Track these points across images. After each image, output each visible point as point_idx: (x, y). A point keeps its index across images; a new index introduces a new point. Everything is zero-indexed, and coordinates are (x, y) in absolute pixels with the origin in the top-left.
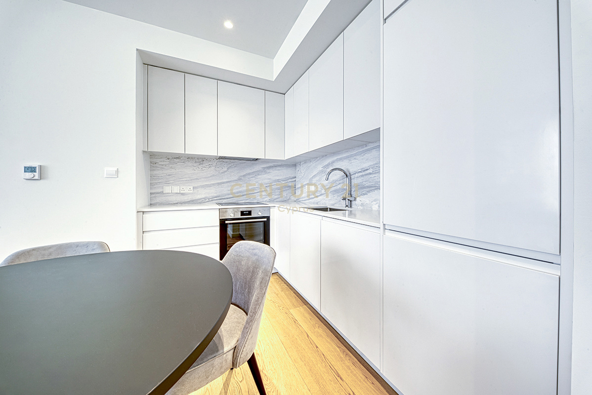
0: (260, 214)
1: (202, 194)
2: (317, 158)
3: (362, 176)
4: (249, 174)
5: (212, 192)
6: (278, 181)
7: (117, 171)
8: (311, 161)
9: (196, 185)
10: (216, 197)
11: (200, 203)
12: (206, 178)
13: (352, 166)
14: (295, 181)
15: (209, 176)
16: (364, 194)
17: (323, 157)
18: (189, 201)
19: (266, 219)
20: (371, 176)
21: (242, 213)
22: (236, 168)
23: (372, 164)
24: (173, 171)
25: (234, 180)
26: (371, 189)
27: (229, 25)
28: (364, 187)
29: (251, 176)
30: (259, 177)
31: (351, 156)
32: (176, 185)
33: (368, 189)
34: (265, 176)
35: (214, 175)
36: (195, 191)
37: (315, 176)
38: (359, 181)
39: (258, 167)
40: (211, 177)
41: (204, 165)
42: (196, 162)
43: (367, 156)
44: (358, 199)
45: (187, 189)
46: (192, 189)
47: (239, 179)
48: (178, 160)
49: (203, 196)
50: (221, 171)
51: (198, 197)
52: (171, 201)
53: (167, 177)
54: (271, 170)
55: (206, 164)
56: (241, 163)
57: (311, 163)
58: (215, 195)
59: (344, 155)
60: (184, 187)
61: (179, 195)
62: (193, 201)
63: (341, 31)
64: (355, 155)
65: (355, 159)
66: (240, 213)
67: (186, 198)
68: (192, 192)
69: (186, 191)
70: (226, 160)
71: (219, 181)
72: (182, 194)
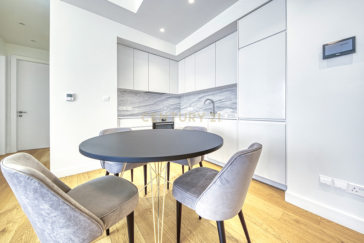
0: (170, 121)
1: (137, 111)
2: (194, 94)
3: (219, 103)
4: (158, 101)
5: (141, 110)
6: (172, 105)
7: (109, 98)
8: (190, 96)
9: (134, 106)
10: (143, 113)
11: (136, 116)
12: (139, 102)
13: (215, 98)
14: (180, 105)
15: (140, 101)
16: (221, 110)
17: (198, 93)
18: (131, 115)
19: (173, 123)
20: (224, 102)
21: (163, 120)
22: (153, 98)
23: (225, 97)
24: (123, 98)
25: (152, 104)
26: (224, 108)
27: (162, 30)
28: (221, 107)
29: (160, 102)
30: (164, 103)
31: (214, 94)
32: (125, 106)
33: (222, 108)
34: (166, 102)
35: (142, 101)
36: (134, 109)
37: (193, 103)
38: (218, 105)
39: (163, 97)
40: (141, 102)
41: (138, 96)
42: (134, 94)
43: (222, 94)
44: (217, 112)
45: (130, 108)
46: (132, 108)
47: (154, 104)
48: (125, 93)
49: (137, 112)
50: (146, 99)
51: (135, 112)
52: (122, 115)
53: (120, 102)
54: (169, 100)
55: (139, 95)
56: (155, 95)
57: (191, 96)
58: (143, 112)
59: (210, 93)
60: (128, 107)
61: (126, 111)
62: (132, 114)
63: (214, 41)
64: (216, 93)
65: (216, 95)
66: (161, 120)
67: (129, 113)
68: (132, 110)
69: (129, 109)
70: (149, 94)
71: (145, 105)
72: (128, 111)
